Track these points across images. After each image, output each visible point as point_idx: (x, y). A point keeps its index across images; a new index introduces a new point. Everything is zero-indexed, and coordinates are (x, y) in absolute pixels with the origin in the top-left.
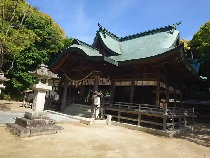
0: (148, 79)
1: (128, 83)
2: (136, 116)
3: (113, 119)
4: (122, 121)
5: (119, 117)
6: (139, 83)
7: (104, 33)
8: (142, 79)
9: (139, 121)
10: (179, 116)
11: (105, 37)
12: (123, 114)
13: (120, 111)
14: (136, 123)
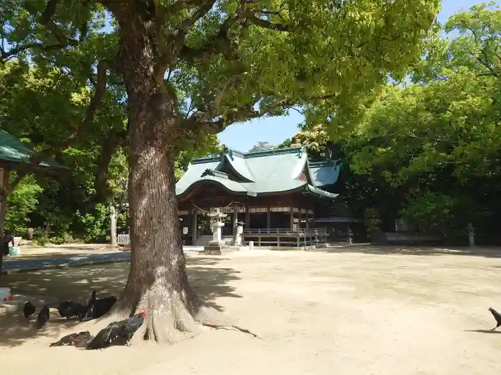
0: (283, 206)
1: (264, 210)
2: (275, 239)
3: (255, 245)
4: (262, 245)
5: (260, 242)
6: (275, 210)
7: (231, 155)
8: (276, 205)
9: (278, 242)
10: (310, 235)
11: (233, 159)
12: (263, 239)
13: (260, 236)
14: (276, 245)
